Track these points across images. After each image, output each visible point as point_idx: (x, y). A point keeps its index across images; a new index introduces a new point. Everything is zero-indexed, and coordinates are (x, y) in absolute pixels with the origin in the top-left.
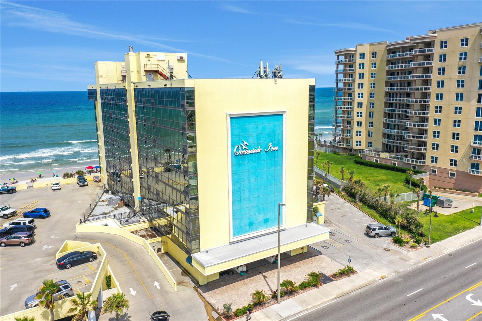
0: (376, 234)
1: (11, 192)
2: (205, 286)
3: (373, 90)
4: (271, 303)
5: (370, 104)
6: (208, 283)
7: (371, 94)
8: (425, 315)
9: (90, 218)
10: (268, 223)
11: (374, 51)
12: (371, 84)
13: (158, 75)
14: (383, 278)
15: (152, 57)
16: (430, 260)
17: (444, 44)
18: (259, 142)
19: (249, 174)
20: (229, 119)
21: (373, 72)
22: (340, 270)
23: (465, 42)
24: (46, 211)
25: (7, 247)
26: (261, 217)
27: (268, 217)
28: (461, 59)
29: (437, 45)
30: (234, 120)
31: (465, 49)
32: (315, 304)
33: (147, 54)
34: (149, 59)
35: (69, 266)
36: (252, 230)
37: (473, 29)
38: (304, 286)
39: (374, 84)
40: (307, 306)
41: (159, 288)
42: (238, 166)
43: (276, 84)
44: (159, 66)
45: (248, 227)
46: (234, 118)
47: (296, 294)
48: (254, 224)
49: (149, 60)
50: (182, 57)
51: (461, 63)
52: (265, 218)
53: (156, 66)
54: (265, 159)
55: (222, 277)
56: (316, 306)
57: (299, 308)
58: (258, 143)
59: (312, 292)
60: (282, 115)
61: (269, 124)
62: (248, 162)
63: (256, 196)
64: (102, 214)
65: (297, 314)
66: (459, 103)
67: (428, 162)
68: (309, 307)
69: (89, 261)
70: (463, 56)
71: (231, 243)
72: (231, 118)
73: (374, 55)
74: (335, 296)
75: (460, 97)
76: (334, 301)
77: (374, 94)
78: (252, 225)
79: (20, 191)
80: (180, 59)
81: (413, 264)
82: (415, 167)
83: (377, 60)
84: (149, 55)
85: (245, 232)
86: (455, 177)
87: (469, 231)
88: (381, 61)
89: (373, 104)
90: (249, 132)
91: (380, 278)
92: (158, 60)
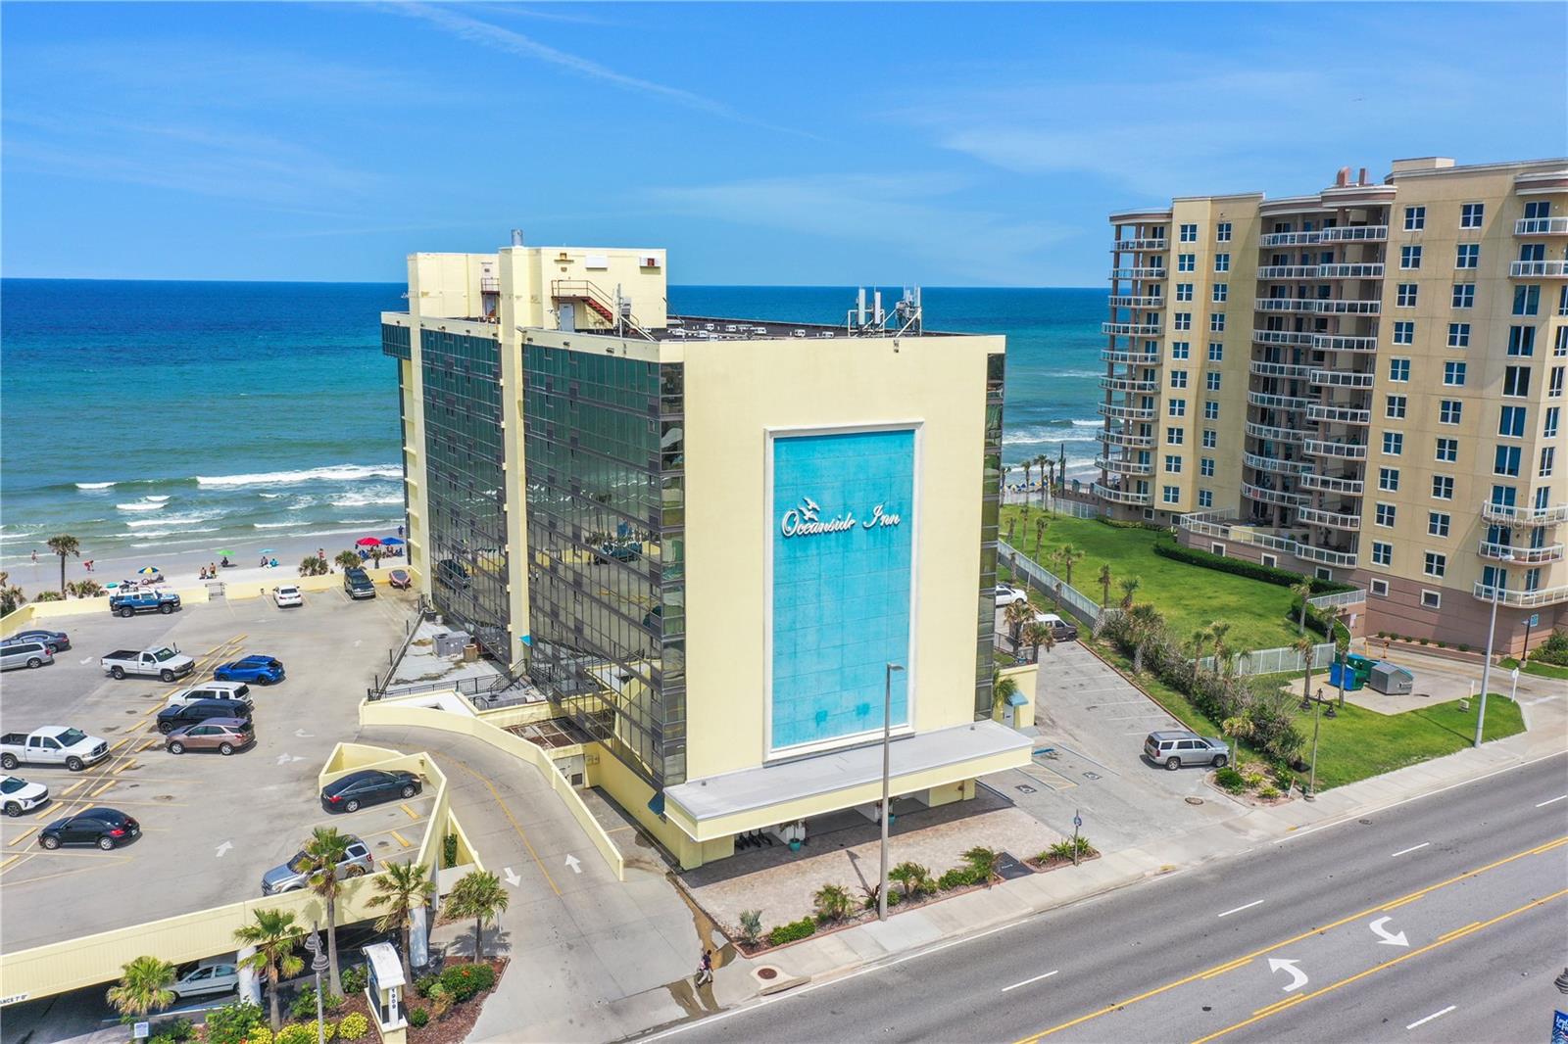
0: (1171, 758)
1: (167, 609)
2: (697, 871)
3: (1218, 337)
4: (864, 918)
5: (1210, 376)
6: (706, 865)
7: (1212, 346)
8: (1250, 961)
9: (389, 689)
10: (867, 716)
11: (1225, 220)
12: (1214, 317)
13: (588, 308)
14: (1165, 871)
15: (571, 261)
16: (1306, 831)
17: (1416, 216)
18: (850, 503)
19: (819, 584)
20: (771, 443)
21: (1221, 283)
22: (1054, 846)
23: (1472, 213)
24: (274, 664)
25: (186, 755)
26: (850, 700)
28: (1461, 263)
29: (1397, 218)
30: (783, 446)
31: (1472, 234)
32: (975, 928)
33: (561, 254)
34: (564, 266)
35: (353, 806)
36: (823, 736)
37: (1498, 178)
38: (953, 882)
39: (1222, 317)
40: (955, 928)
41: (578, 870)
42: (790, 563)
43: (897, 351)
44: (590, 286)
45: (812, 725)
46: (782, 440)
47: (929, 900)
48: (828, 718)
49: (564, 270)
50: (653, 260)
51: (1463, 275)
52: (861, 702)
53: (584, 285)
54: (865, 548)
55: (740, 852)
56: (978, 931)
57: (935, 934)
58: (845, 504)
59: (974, 897)
60: (913, 431)
61: (877, 455)
62: (819, 554)
63: (838, 643)
64: (421, 679)
65: (927, 945)
66: (1453, 391)
67: (1364, 558)
68: (958, 933)
69: (403, 797)
70: (1468, 255)
71: (769, 765)
72: (776, 440)
73: (1224, 230)
74: (1031, 909)
75: (1456, 372)
76: (1025, 921)
77: (1220, 347)
78: (825, 720)
79: (191, 607)
80: (646, 265)
81: (1256, 840)
82: (1328, 572)
83: (1233, 247)
84: (565, 254)
85: (805, 736)
86: (1438, 607)
87: (1437, 761)
88: (1245, 250)
89: (1218, 377)
90: (822, 476)
91: (1158, 872)
92: (588, 269)
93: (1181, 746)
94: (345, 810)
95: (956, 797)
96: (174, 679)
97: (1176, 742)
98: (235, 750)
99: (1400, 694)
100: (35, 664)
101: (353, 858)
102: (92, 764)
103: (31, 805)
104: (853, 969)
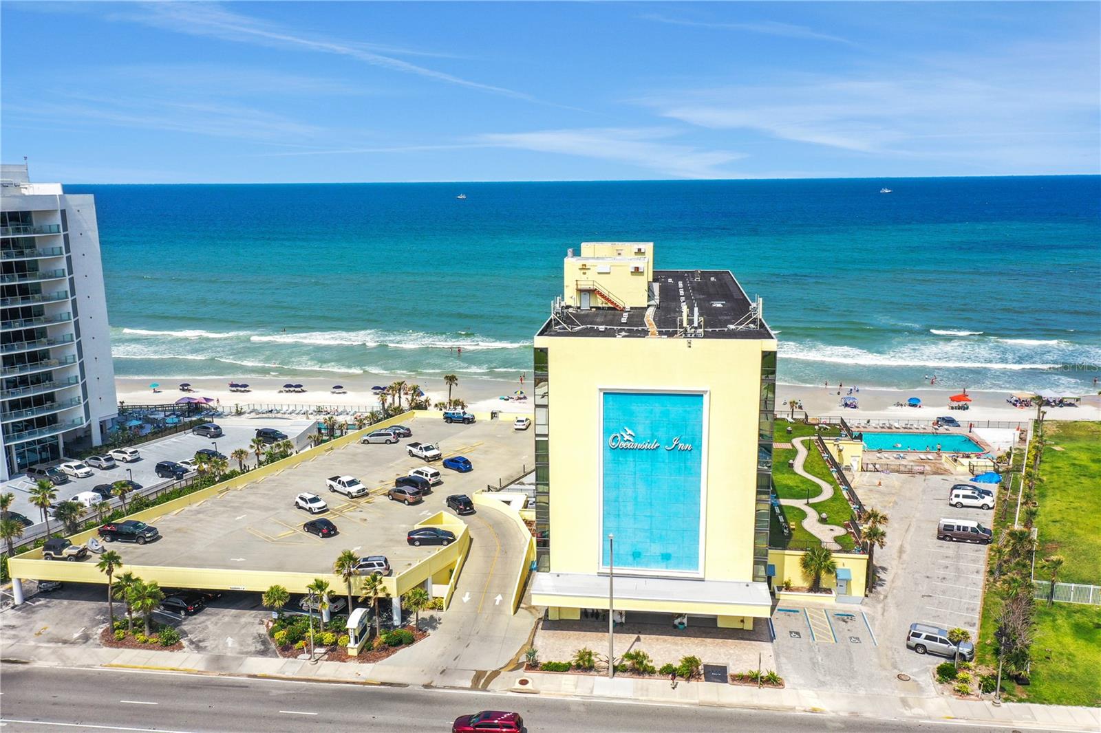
1: (466, 422)
2: (554, 622)
4: (602, 673)
6: (560, 620)
9: (512, 486)
10: (669, 561)
13: (598, 296)
14: (814, 711)
15: (589, 269)
16: (964, 722)
18: (656, 434)
19: (635, 478)
20: (602, 394)
24: (467, 462)
26: (656, 549)
27: (669, 551)
30: (610, 397)
32: (654, 699)
33: (583, 265)
34: (585, 271)
35: (417, 543)
36: (638, 564)
40: (642, 695)
41: (497, 603)
42: (615, 463)
43: (690, 347)
44: (595, 283)
45: (631, 558)
46: (607, 394)
47: (647, 676)
48: (642, 557)
49: (584, 273)
50: (638, 268)
52: (664, 551)
53: (592, 283)
54: (667, 461)
55: (585, 619)
56: (652, 701)
57: (629, 694)
58: (652, 434)
60: (702, 395)
61: (676, 409)
62: (634, 461)
63: (649, 514)
65: (617, 698)
68: (641, 698)
69: (442, 544)
71: (600, 574)
72: (604, 393)
74: (697, 701)
76: (686, 706)
78: (639, 557)
80: (633, 271)
81: (912, 715)
84: (585, 265)
85: (625, 564)
90: (636, 417)
91: (807, 709)
92: (599, 273)
93: (928, 638)
94: (414, 544)
95: (739, 626)
96: (429, 461)
97: (924, 635)
98: (410, 504)
100: (388, 442)
101: (377, 567)
102: (356, 497)
103: (317, 511)
104: (566, 695)
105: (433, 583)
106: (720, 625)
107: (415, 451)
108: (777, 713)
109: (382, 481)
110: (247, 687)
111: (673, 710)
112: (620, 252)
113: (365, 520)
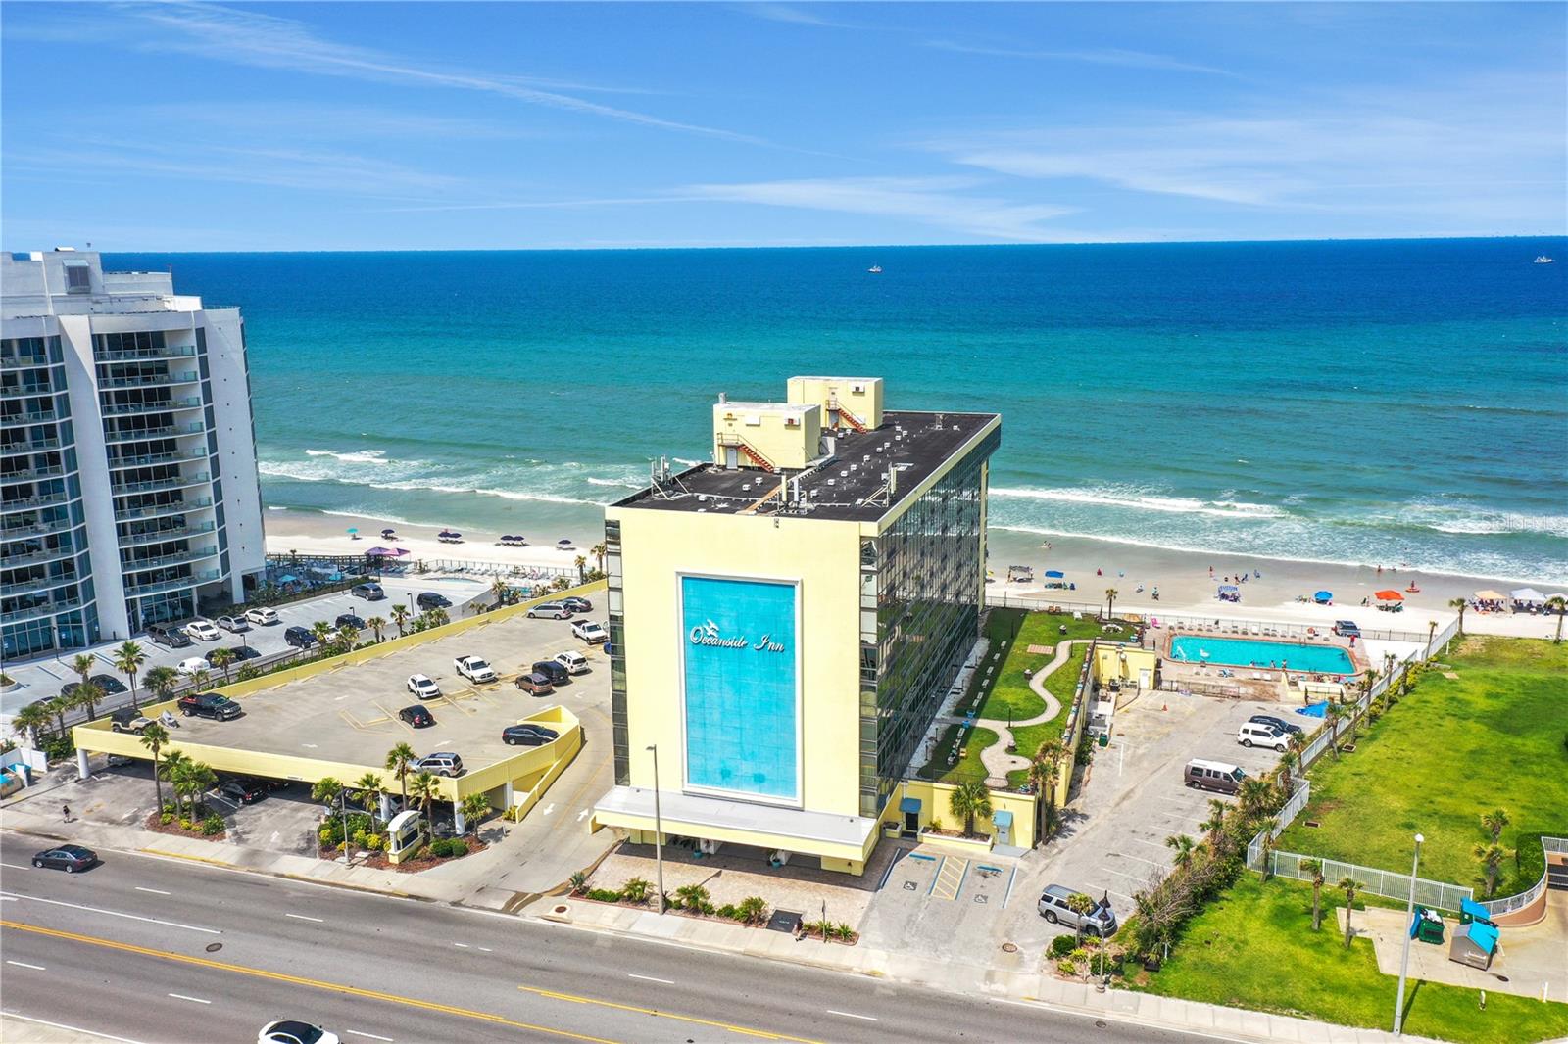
2: (635, 846)
4: (651, 907)
6: (643, 844)
10: (762, 784)
13: (743, 452)
14: (873, 974)
15: (735, 420)
16: (1045, 1006)
19: (721, 681)
20: (680, 578)
27: (762, 771)
32: (695, 942)
34: (731, 422)
35: (513, 742)
36: (728, 784)
38: (728, 913)
40: (684, 937)
41: (580, 819)
43: (778, 527)
44: (745, 437)
45: (719, 777)
46: (686, 578)
47: (701, 916)
48: (732, 776)
49: (730, 425)
50: (792, 420)
54: (756, 663)
56: (691, 944)
58: (739, 630)
59: (732, 929)
60: (793, 586)
61: (764, 600)
62: (720, 660)
63: (737, 725)
68: (681, 940)
71: (686, 794)
72: (683, 578)
74: (742, 950)
76: (727, 954)
80: (787, 423)
84: (731, 415)
85: (713, 783)
90: (720, 607)
91: (865, 972)
92: (747, 425)
93: (1060, 904)
95: (845, 869)
96: (591, 644)
97: (1055, 899)
98: (535, 695)
99: (1468, 965)
100: (558, 617)
101: (444, 765)
102: (479, 683)
103: (425, 696)
104: (600, 929)
105: (514, 790)
106: (824, 866)
107: (579, 630)
108: (826, 972)
109: (523, 666)
110: (267, 886)
111: (708, 956)
112: (834, 390)
113: (475, 710)
